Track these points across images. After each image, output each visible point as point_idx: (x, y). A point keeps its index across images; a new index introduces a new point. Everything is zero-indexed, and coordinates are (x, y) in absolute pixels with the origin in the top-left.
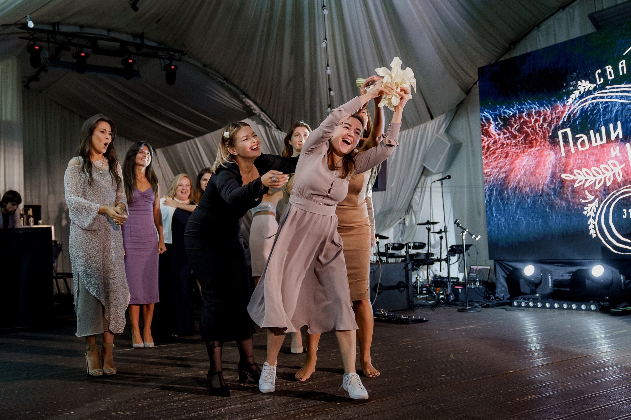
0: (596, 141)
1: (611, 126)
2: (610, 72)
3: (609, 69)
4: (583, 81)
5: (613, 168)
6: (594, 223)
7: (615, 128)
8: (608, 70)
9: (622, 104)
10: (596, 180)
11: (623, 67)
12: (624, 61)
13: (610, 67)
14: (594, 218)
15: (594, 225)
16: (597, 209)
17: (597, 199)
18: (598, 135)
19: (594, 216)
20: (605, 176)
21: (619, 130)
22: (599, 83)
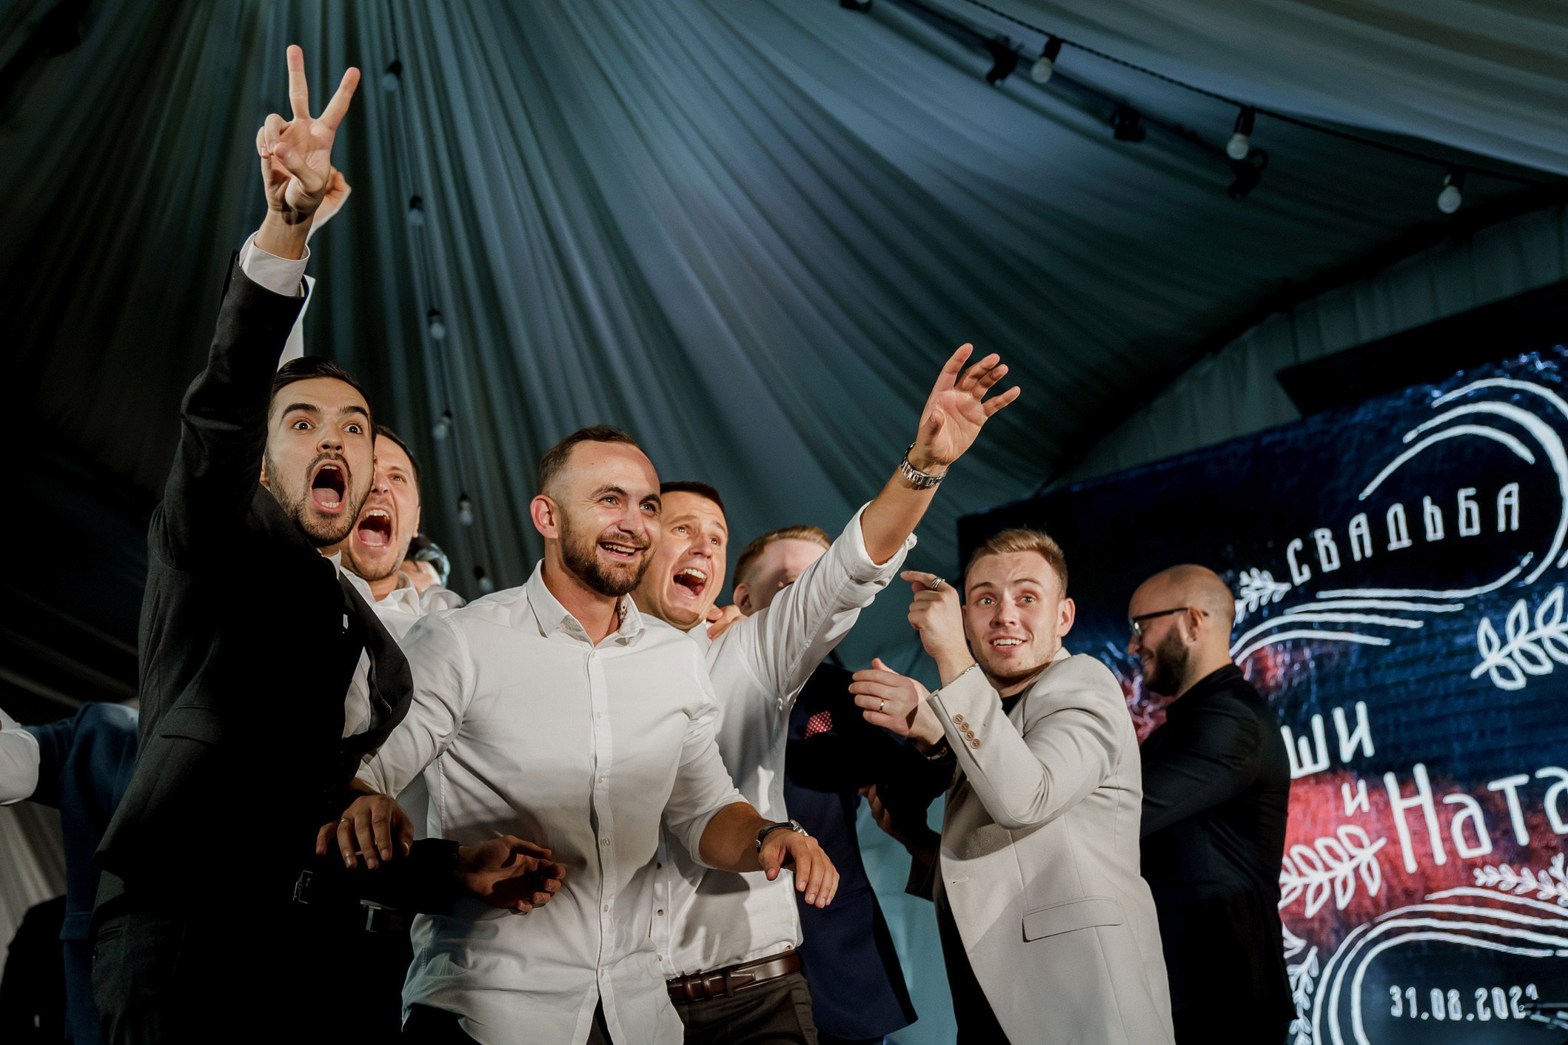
0: (1301, 765)
1: (1339, 715)
2: (1327, 549)
3: (1323, 538)
4: (1254, 572)
5: (1354, 851)
6: (1308, 1030)
7: (1352, 723)
8: (1321, 544)
9: (1366, 648)
10: (1306, 887)
11: (1360, 537)
12: (1362, 518)
13: (1328, 533)
14: (1309, 1014)
15: (1310, 1035)
16: (1316, 981)
17: (1314, 951)
18: (1303, 742)
19: (1307, 1006)
20: (1331, 875)
21: (1363, 730)
22: (1298, 580)
